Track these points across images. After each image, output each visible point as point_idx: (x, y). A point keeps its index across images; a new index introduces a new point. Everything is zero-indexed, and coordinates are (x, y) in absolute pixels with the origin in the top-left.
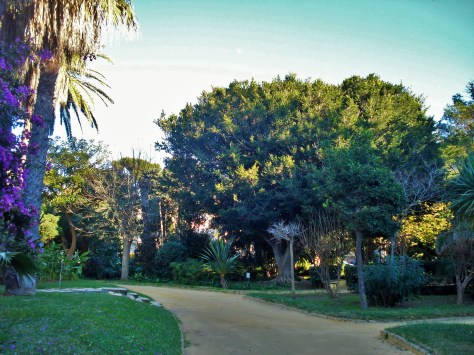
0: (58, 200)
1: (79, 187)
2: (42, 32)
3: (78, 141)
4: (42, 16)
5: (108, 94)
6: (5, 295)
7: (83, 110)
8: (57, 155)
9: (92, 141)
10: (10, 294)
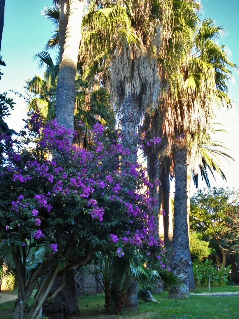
0: (210, 230)
1: (223, 220)
2: (173, 124)
3: (218, 189)
4: (170, 115)
5: (229, 155)
6: (169, 298)
7: (215, 169)
8: (206, 200)
9: (227, 188)
10: (172, 297)
